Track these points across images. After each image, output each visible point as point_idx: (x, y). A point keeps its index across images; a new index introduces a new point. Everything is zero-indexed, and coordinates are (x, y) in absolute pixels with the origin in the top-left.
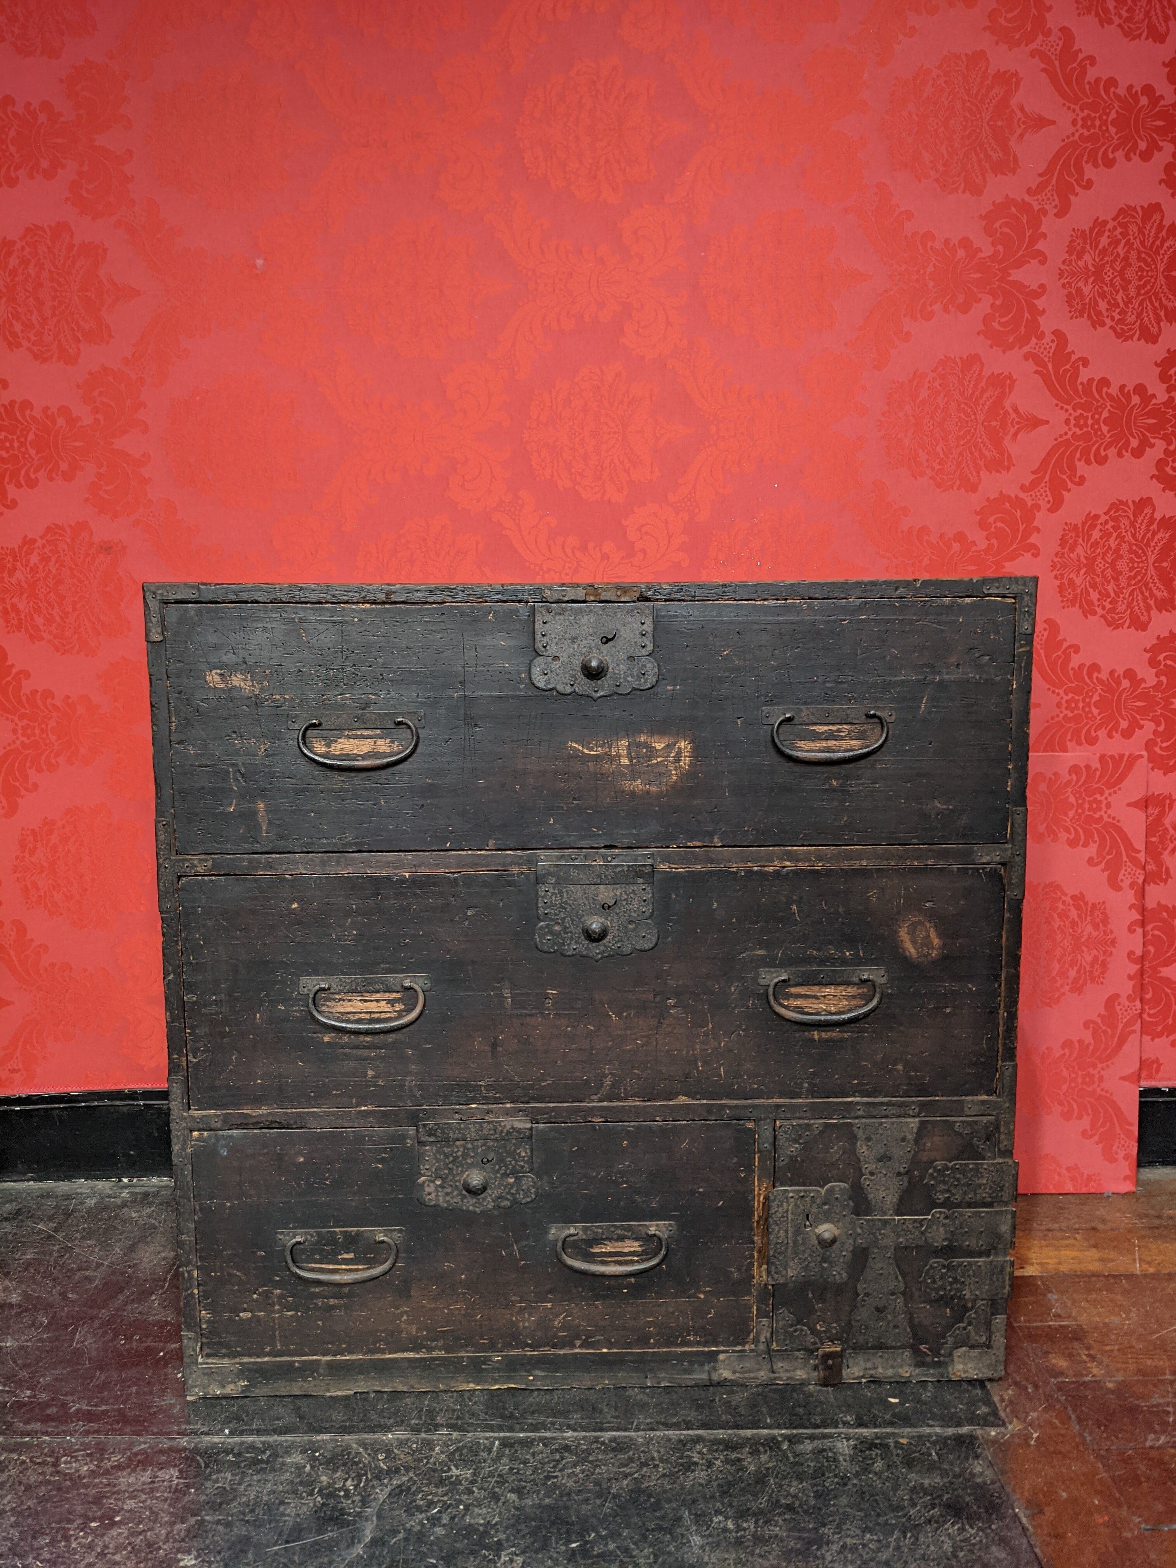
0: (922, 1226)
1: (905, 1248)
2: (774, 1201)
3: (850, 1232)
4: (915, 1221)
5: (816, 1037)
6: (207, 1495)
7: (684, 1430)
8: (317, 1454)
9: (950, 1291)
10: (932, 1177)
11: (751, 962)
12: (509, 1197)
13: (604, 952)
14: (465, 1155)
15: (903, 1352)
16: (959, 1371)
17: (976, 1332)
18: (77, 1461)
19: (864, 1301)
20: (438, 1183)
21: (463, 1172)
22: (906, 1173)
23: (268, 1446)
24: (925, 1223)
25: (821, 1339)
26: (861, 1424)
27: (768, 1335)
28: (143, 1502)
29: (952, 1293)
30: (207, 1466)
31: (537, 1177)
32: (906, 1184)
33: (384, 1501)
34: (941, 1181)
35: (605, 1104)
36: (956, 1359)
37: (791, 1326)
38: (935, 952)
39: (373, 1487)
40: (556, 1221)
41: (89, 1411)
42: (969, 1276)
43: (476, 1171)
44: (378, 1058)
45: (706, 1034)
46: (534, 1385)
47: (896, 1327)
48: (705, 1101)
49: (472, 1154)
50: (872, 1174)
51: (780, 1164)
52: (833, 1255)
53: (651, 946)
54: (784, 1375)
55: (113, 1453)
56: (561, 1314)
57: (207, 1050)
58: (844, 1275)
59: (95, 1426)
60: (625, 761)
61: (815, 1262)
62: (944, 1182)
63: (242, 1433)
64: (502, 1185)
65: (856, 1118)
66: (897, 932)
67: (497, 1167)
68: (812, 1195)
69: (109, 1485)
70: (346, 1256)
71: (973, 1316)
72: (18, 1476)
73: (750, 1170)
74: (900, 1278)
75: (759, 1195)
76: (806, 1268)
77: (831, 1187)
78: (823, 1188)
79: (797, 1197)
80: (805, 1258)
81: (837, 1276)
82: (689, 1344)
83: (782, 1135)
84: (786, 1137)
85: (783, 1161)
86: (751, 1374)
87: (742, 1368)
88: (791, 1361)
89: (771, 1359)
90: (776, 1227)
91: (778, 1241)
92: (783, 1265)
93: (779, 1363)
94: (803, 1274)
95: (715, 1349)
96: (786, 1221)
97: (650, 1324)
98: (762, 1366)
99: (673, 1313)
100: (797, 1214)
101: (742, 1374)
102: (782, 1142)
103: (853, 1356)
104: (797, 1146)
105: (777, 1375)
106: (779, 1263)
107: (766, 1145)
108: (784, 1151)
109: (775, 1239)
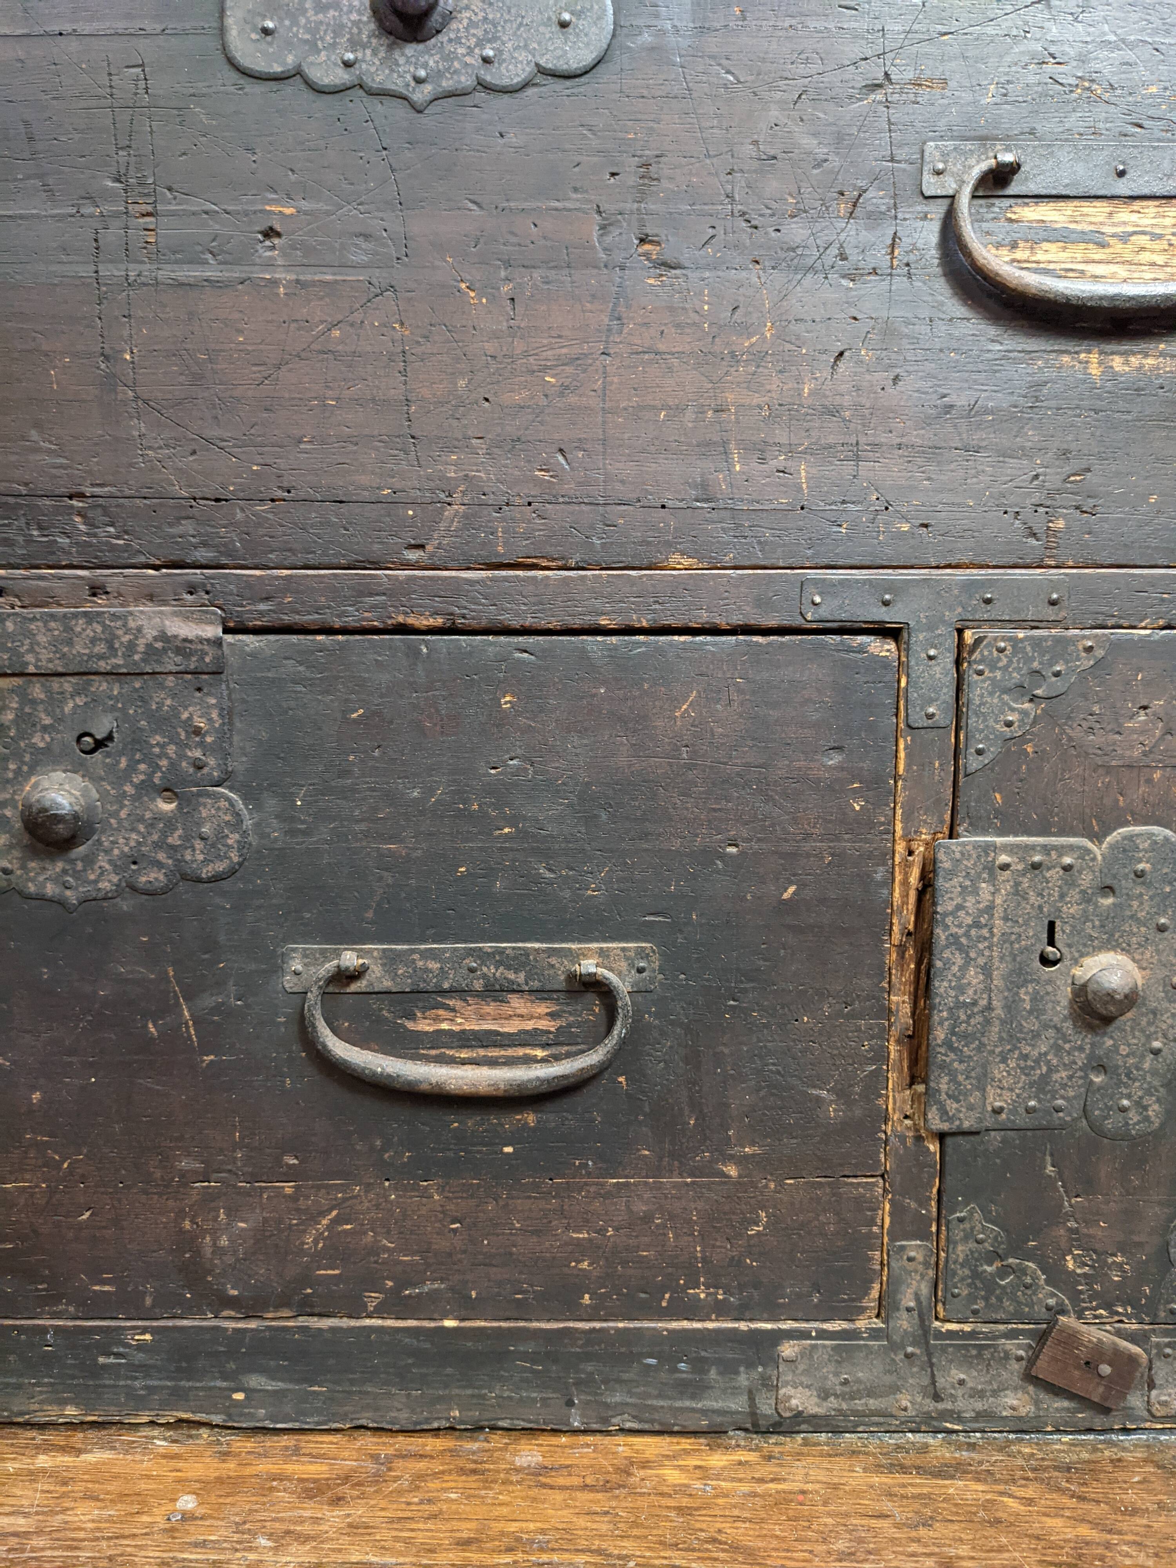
2: (951, 874)
5: (1095, 370)
12: (161, 856)
13: (440, 74)
14: (27, 723)
21: (22, 775)
25: (1075, 1297)
27: (925, 1289)
31: (245, 799)
37: (992, 1258)
40: (307, 937)
43: (59, 775)
46: (252, 1416)
49: (47, 721)
51: (973, 763)
52: (1124, 1050)
53: (587, 57)
54: (970, 1407)
56: (323, 1214)
58: (1154, 1110)
61: (1067, 1067)
64: (141, 819)
67: (123, 763)
68: (1067, 860)
73: (881, 790)
75: (908, 866)
76: (1041, 1086)
77: (1125, 838)
78: (1101, 843)
79: (1020, 867)
80: (1040, 1054)
81: (1131, 1114)
82: (692, 1311)
83: (980, 673)
84: (993, 679)
85: (980, 752)
86: (871, 1401)
87: (846, 1382)
88: (989, 1365)
89: (930, 1360)
90: (957, 955)
91: (961, 999)
92: (973, 1074)
93: (954, 1372)
94: (1032, 1103)
95: (768, 1326)
96: (985, 939)
97: (581, 1249)
98: (905, 1379)
99: (647, 1218)
100: (1020, 920)
101: (843, 1399)
102: (982, 696)
103: (1168, 1351)
104: (1027, 706)
105: (948, 1405)
106: (963, 1067)
107: (931, 710)
108: (985, 720)
109: (953, 993)
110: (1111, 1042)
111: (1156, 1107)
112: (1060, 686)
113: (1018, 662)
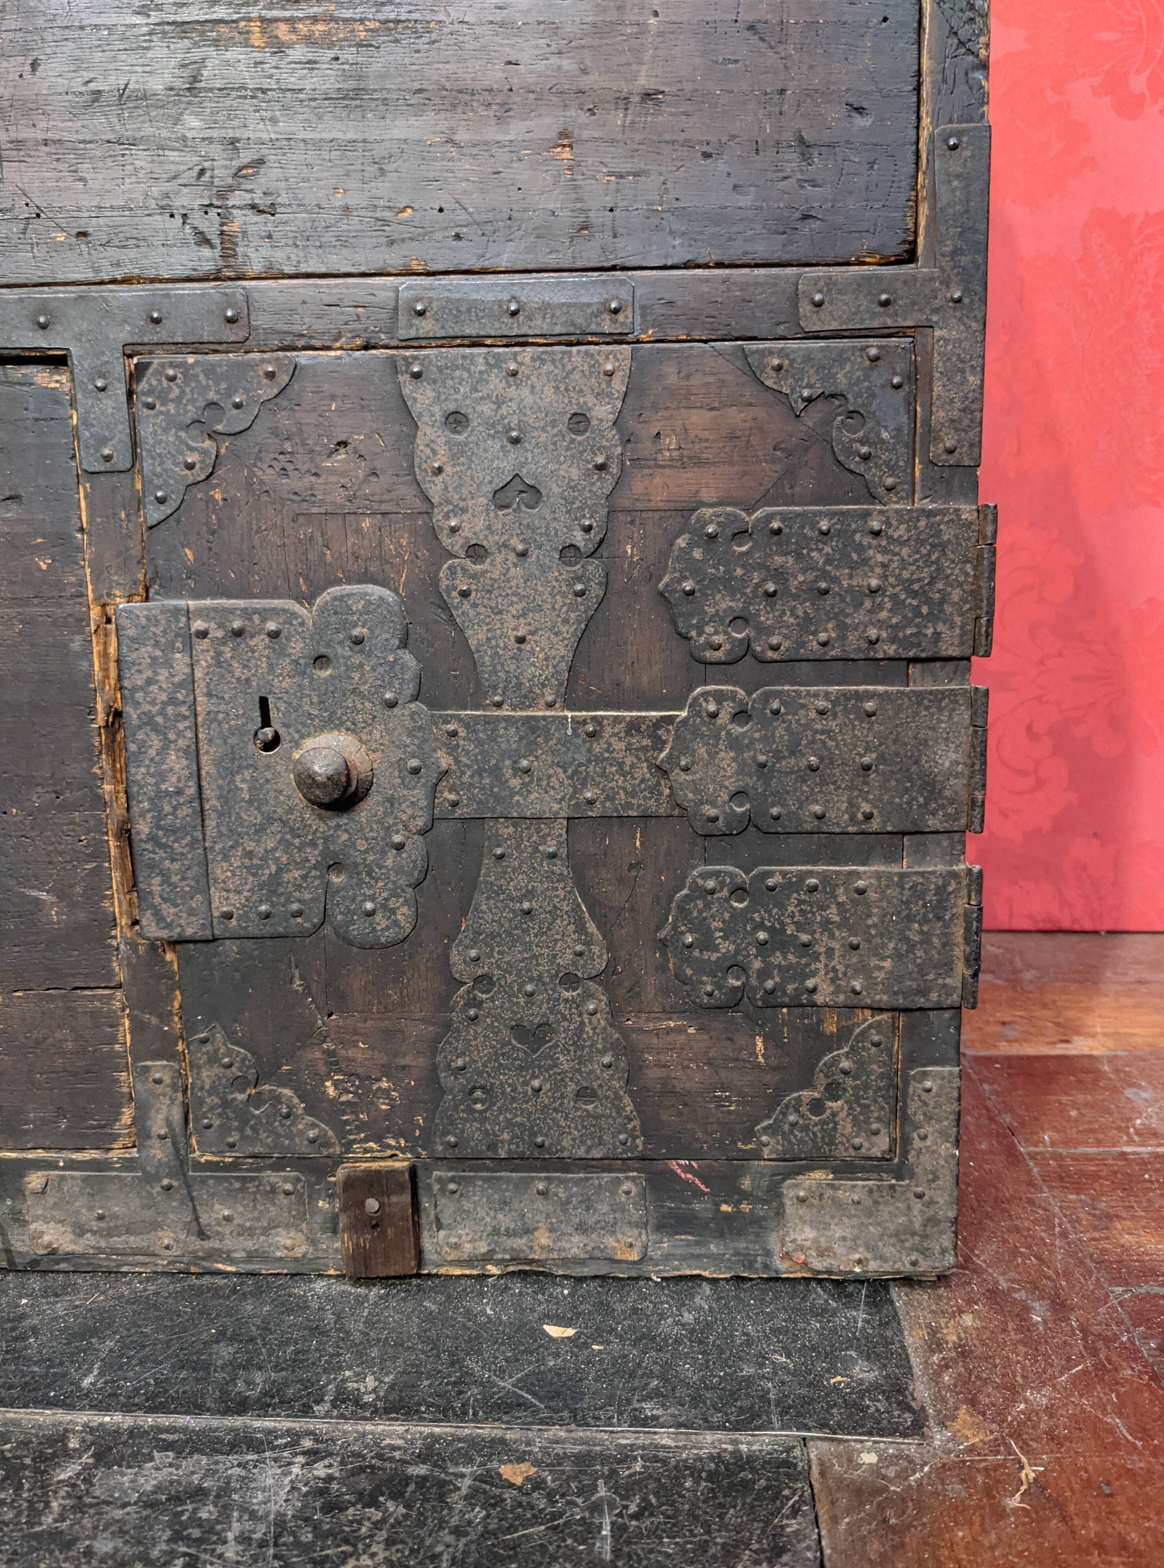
0: (659, 743)
1: (604, 822)
2: (137, 642)
3: (414, 763)
4: (634, 726)
5: (257, 41)
9: (765, 974)
15: (618, 1182)
16: (801, 1248)
17: (856, 1123)
19: (479, 1004)
22: (595, 550)
24: (667, 734)
25: (340, 1128)
27: (177, 1114)
29: (770, 984)
32: (596, 591)
34: (714, 580)
36: (790, 1207)
37: (238, 1083)
42: (826, 924)
47: (585, 1094)
50: (476, 551)
51: (154, 513)
52: (362, 845)
54: (240, 1246)
58: (404, 914)
61: (299, 865)
62: (730, 585)
68: (272, 626)
71: (845, 1064)
73: (65, 547)
74: (592, 927)
76: (272, 887)
77: (335, 599)
78: (311, 604)
79: (220, 634)
80: (266, 851)
81: (378, 918)
83: (151, 407)
84: (167, 414)
85: (161, 501)
86: (132, 1238)
87: (101, 1218)
88: (255, 1200)
89: (190, 1193)
90: (153, 736)
91: (163, 787)
92: (189, 874)
93: (217, 1207)
94: (263, 908)
95: (13, 1155)
96: (185, 718)
98: (165, 1214)
100: (226, 696)
101: (102, 1236)
102: (155, 433)
103: (452, 1186)
104: (207, 444)
105: (214, 1243)
106: (177, 866)
107: (106, 452)
108: (162, 463)
109: (152, 781)
110: (346, 836)
111: (405, 910)
112: (241, 420)
113: (192, 391)
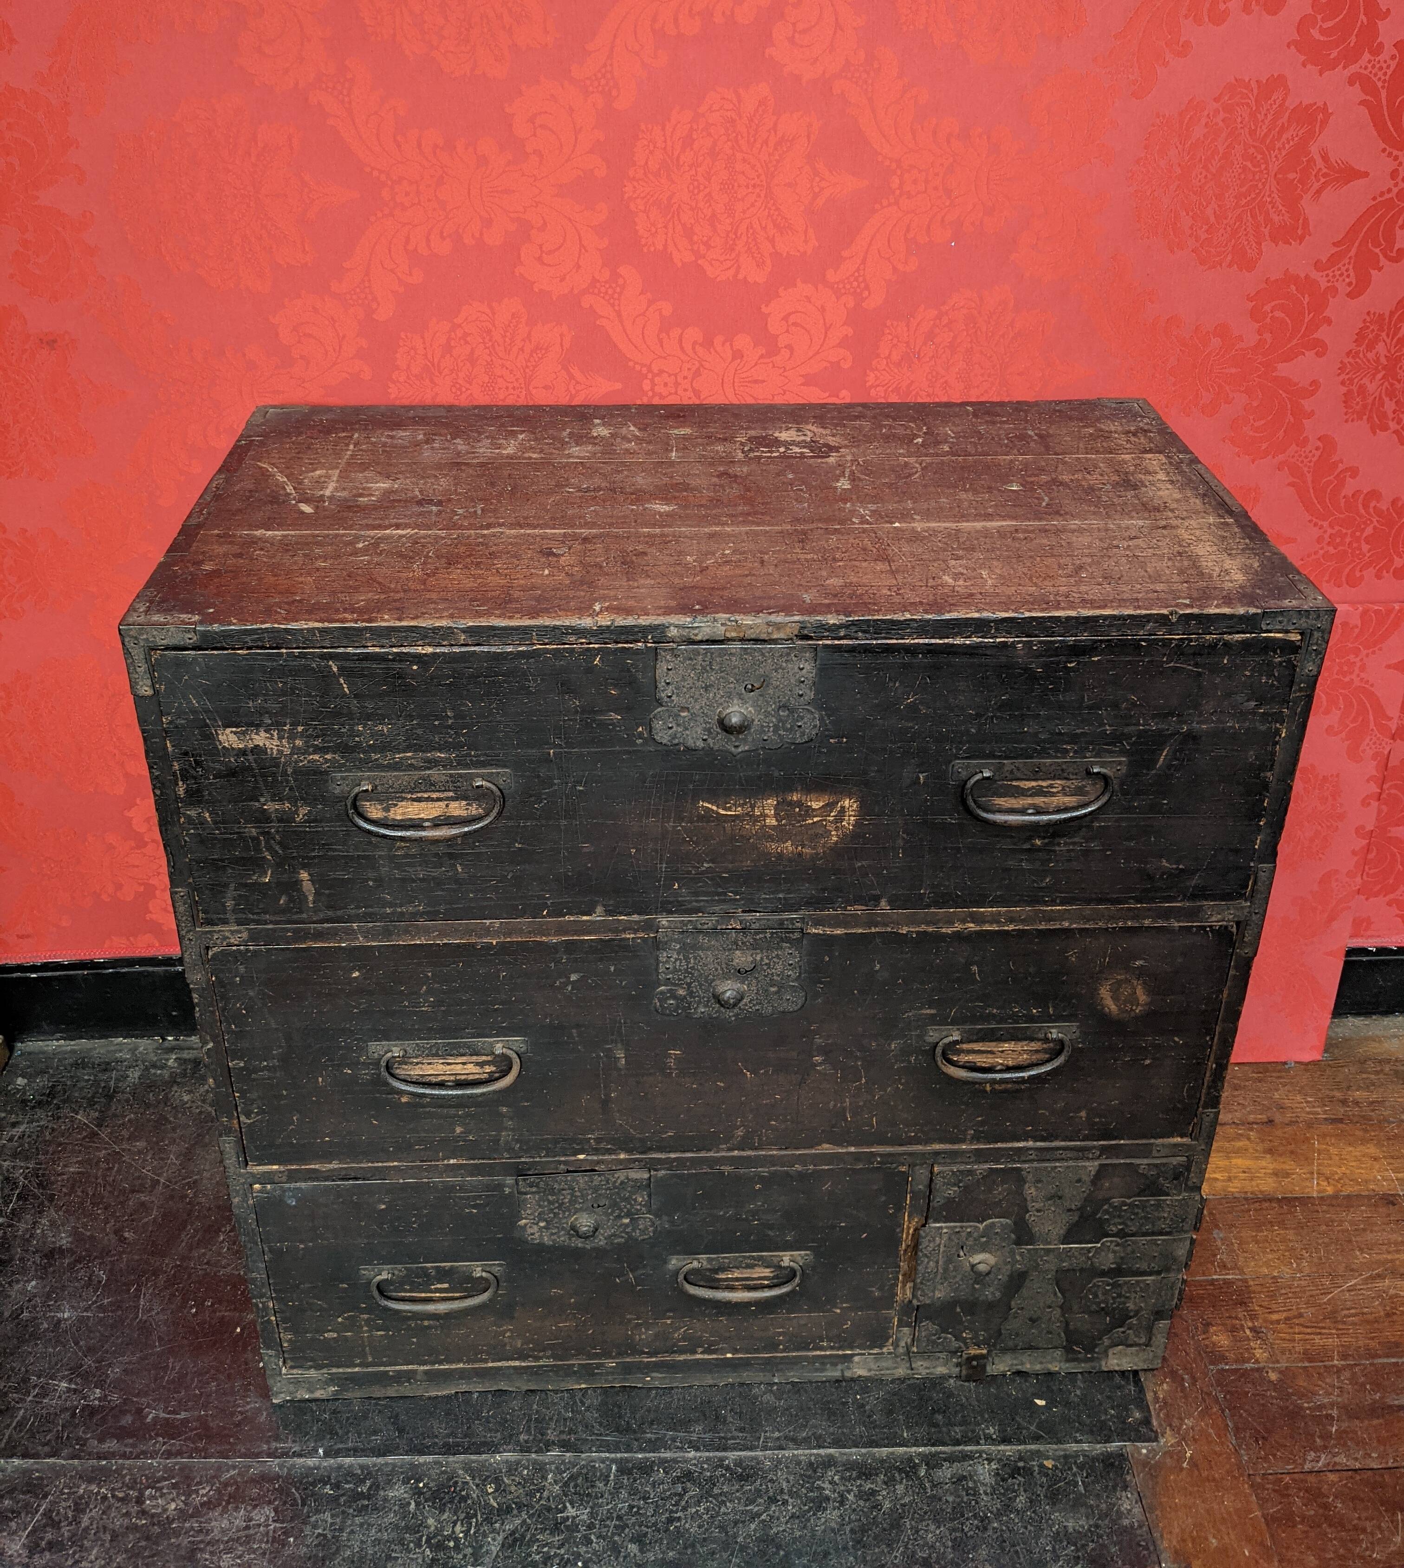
0: (1089, 1252)
1: (1068, 1270)
2: (925, 1235)
3: (1009, 1260)
4: (1082, 1248)
6: (308, 1546)
7: (814, 1448)
8: (421, 1485)
9: (1113, 1303)
10: (1107, 1212)
11: (918, 1021)
12: (623, 1235)
14: (573, 1202)
15: (1055, 1352)
16: (1112, 1365)
17: (1135, 1335)
18: (162, 1495)
19: (1017, 1313)
20: (542, 1224)
21: (570, 1216)
22: (1078, 1210)
23: (368, 1473)
24: (1093, 1251)
25: (966, 1344)
26: (1005, 1441)
27: (909, 1341)
28: (239, 1557)
29: (1114, 1306)
30: (303, 1504)
31: (656, 1217)
32: (1076, 1219)
33: (497, 1556)
34: (1116, 1216)
35: (736, 1153)
36: (1111, 1355)
37: (935, 1334)
38: (1140, 1008)
39: (485, 1536)
40: (678, 1253)
41: (167, 1419)
42: (1135, 1291)
43: (585, 1215)
44: (468, 1115)
45: (858, 1088)
46: (651, 1384)
47: (1049, 1332)
48: (852, 1149)
49: (581, 1201)
50: (1039, 1211)
51: (934, 1204)
53: (796, 1008)
54: (924, 1372)
55: (199, 1483)
56: (682, 1328)
57: (262, 1112)
58: (998, 1294)
59: (176, 1443)
60: (772, 822)
61: (965, 1284)
62: (1119, 1217)
63: (337, 1453)
64: (616, 1225)
65: (1025, 1162)
66: (1096, 990)
67: (610, 1210)
68: (969, 1230)
69: (201, 1531)
70: (439, 1286)
71: (1134, 1322)
72: (102, 1519)
73: (900, 1208)
74: (1059, 1295)
75: (909, 1228)
76: (955, 1290)
77: (990, 1222)
78: (982, 1224)
79: (952, 1232)
80: (955, 1281)
81: (989, 1298)
82: (822, 1348)
83: (939, 1180)
84: (944, 1182)
85: (938, 1201)
86: (887, 1371)
87: (878, 1367)
88: (932, 1360)
89: (910, 1359)
90: (926, 1259)
91: (927, 1270)
92: (930, 1289)
93: (918, 1362)
95: (849, 1352)
96: (937, 1253)
97: (780, 1334)
98: (900, 1365)
99: (806, 1325)
100: (951, 1247)
101: (877, 1371)
103: (1000, 1356)
104: (957, 1189)
105: (915, 1371)
106: (927, 1288)
109: (923, 1269)
